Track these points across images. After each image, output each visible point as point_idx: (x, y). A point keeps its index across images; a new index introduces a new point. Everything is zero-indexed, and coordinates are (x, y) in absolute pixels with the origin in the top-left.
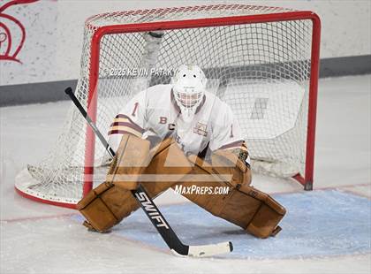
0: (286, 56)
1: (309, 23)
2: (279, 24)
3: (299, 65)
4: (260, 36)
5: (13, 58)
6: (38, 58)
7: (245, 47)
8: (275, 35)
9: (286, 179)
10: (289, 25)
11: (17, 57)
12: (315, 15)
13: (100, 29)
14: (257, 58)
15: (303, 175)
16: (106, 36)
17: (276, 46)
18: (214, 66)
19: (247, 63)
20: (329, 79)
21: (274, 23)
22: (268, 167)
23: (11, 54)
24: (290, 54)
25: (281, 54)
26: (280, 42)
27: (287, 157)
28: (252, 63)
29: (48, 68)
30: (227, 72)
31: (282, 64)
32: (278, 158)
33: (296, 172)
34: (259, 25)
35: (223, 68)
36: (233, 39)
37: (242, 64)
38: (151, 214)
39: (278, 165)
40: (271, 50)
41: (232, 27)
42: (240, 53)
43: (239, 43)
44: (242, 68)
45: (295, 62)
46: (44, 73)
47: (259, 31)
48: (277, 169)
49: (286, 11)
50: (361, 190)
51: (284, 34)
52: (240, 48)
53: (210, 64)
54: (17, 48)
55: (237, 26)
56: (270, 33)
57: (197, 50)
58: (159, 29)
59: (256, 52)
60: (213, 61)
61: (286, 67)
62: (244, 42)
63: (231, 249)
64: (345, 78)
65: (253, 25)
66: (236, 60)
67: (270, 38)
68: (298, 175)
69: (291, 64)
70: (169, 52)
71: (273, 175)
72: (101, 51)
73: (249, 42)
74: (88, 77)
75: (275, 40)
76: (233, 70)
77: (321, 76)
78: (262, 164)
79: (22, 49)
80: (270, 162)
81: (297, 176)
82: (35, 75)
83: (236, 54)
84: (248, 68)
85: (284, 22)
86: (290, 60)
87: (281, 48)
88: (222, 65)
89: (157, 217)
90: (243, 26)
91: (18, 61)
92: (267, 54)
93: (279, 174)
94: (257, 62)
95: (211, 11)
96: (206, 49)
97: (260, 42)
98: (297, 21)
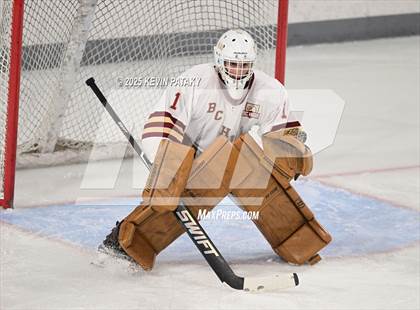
0: (247, 20)
3: (262, 31)
14: (212, 22)
18: (161, 32)
19: (201, 29)
20: (301, 47)
24: (252, 17)
25: (241, 18)
30: (177, 39)
35: (171, 36)
37: (194, 29)
38: (196, 238)
44: (195, 35)
50: (338, 180)
52: (192, 10)
53: (156, 30)
57: (141, 13)
59: (211, 15)
60: (160, 26)
63: (297, 283)
64: (319, 46)
66: (187, 25)
70: (107, 16)
74: (9, 46)
76: (183, 37)
77: (290, 44)
83: (187, 18)
84: (201, 34)
86: (252, 25)
87: (241, 11)
88: (170, 31)
89: (204, 242)
92: (224, 17)
94: (213, 28)
96: (152, 11)
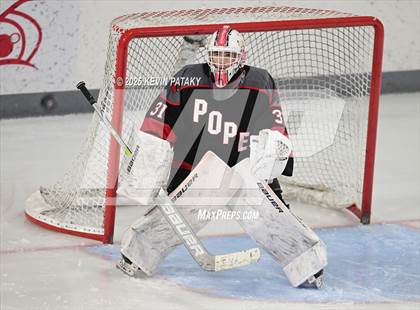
1: (371, 30)
2: (335, 31)
4: (313, 44)
5: (27, 63)
6: (56, 64)
7: (296, 57)
8: (331, 43)
9: (339, 211)
10: (346, 32)
11: (31, 62)
12: (378, 21)
13: (128, 31)
15: (359, 207)
16: (136, 40)
17: (331, 56)
21: (330, 30)
22: (319, 196)
23: (24, 58)
26: (337, 52)
27: (341, 185)
28: (304, 75)
29: (67, 75)
31: (338, 77)
32: (331, 186)
33: (351, 203)
34: (312, 31)
36: (282, 47)
39: (330, 194)
40: (326, 60)
41: (281, 33)
42: (290, 63)
43: (289, 52)
45: (353, 75)
46: (63, 81)
47: (312, 38)
48: (329, 198)
49: (344, 16)
51: (341, 42)
54: (31, 51)
55: (287, 32)
56: (325, 41)
58: (197, 33)
61: (343, 80)
62: (295, 51)
65: (306, 31)
67: (325, 47)
68: (354, 205)
69: (348, 77)
71: (325, 206)
72: (129, 58)
73: (301, 50)
75: (331, 49)
78: (311, 192)
79: (38, 53)
80: (321, 191)
81: (353, 207)
82: (52, 83)
85: (341, 29)
90: (293, 32)
91: (33, 66)
93: (332, 205)
95: (257, 14)
97: (313, 51)
98: (357, 28)
